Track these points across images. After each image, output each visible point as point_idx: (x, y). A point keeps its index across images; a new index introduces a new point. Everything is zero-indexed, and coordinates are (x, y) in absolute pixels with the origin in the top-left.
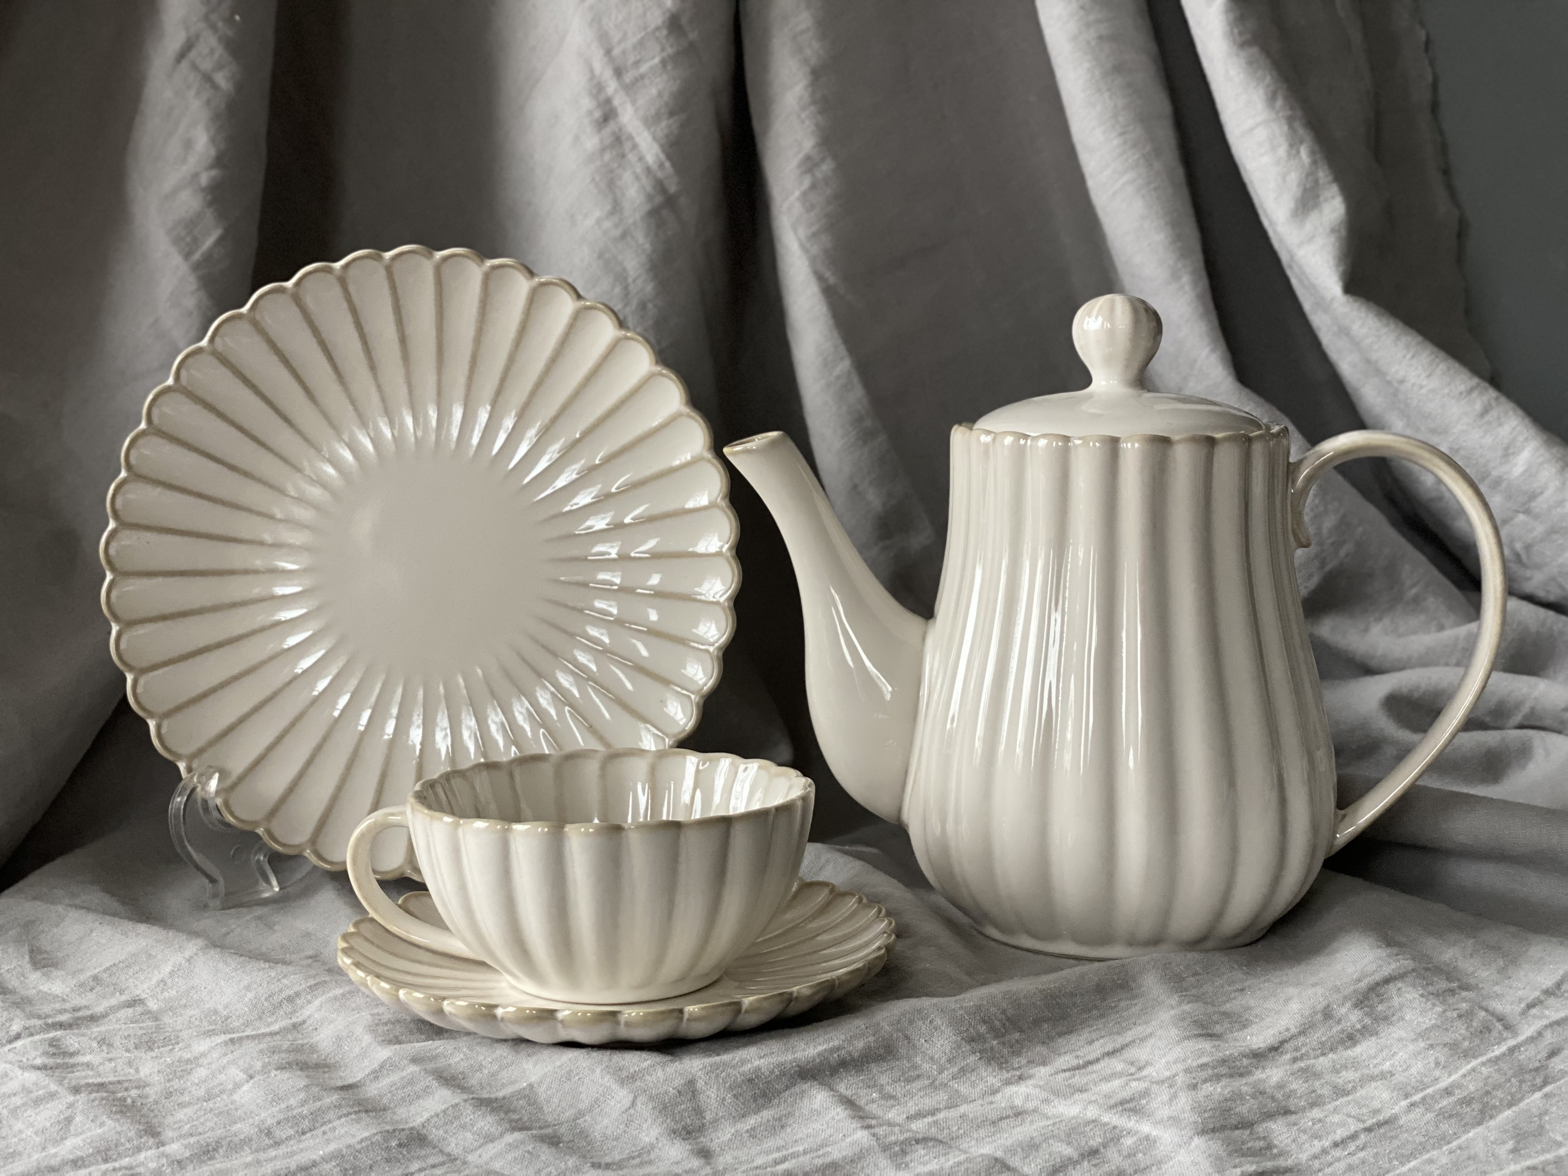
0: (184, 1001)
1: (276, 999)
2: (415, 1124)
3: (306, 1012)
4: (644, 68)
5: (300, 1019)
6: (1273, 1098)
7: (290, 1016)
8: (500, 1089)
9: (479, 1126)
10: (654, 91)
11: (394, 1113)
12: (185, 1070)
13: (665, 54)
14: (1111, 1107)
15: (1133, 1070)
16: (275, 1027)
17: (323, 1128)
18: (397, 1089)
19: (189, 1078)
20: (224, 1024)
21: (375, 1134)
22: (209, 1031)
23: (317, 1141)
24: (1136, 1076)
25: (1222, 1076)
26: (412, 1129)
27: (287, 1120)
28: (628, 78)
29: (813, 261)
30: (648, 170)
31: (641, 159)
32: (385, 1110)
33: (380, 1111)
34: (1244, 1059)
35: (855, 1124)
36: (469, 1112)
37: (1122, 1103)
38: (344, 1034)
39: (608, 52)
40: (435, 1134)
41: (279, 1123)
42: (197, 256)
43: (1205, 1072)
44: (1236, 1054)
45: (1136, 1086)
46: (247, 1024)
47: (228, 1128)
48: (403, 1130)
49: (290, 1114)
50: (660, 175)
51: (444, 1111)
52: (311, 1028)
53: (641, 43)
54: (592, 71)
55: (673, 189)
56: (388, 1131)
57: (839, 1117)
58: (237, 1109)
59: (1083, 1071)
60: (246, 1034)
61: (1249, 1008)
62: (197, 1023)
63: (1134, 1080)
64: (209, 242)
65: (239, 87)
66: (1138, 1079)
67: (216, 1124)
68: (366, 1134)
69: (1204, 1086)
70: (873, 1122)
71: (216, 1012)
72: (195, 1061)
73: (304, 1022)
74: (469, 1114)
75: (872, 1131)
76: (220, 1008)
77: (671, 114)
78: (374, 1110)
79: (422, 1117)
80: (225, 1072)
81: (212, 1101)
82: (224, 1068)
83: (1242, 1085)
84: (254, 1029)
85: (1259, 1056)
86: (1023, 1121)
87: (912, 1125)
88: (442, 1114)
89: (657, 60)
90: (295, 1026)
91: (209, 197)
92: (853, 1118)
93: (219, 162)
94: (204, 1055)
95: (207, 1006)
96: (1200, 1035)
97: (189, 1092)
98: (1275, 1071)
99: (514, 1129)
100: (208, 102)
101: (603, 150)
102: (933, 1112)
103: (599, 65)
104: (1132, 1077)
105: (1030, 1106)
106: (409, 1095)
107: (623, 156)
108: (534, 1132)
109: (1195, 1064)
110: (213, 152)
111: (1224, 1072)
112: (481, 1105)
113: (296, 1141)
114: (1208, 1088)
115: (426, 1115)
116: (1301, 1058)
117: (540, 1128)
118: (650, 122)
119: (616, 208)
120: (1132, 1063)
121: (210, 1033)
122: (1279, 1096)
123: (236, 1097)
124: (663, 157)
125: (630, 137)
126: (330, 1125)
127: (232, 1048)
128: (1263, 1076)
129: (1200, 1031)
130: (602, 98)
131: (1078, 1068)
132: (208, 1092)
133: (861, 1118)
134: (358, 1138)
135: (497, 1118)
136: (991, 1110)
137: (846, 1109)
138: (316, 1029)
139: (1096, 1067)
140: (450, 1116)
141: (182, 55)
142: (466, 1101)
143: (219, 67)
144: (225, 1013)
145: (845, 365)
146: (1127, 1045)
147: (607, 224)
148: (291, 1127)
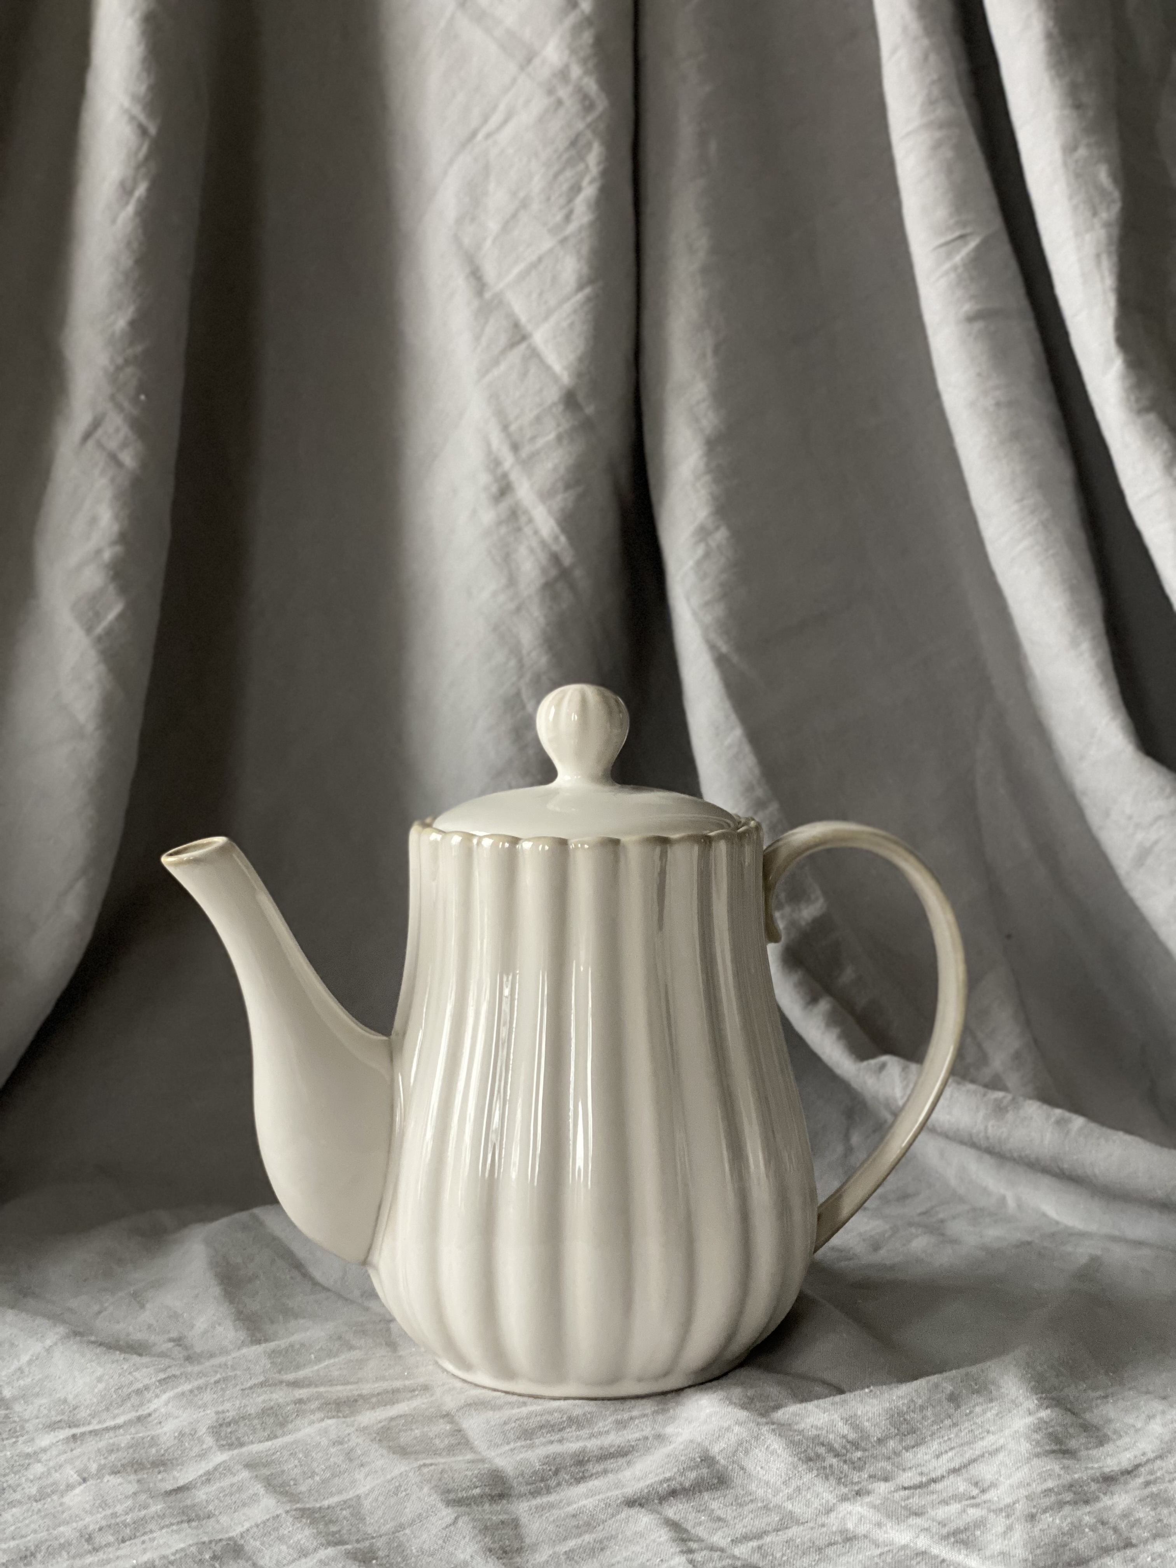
0: (37, 1389)
1: (126, 1391)
2: (232, 1534)
3: (152, 1407)
4: (540, 442)
5: (147, 1412)
6: (1115, 1530)
7: (136, 1409)
8: (328, 1497)
9: (296, 1539)
10: (549, 465)
11: (218, 1522)
12: (23, 1465)
13: (561, 429)
14: (946, 1537)
15: (975, 1492)
16: (120, 1420)
17: (143, 1538)
18: (225, 1496)
19: (25, 1474)
20: (72, 1414)
21: (190, 1546)
22: (55, 1423)
23: (135, 1549)
24: (978, 1501)
25: (1065, 1503)
26: (230, 1539)
27: (109, 1526)
28: (525, 452)
29: (705, 630)
30: (543, 544)
31: (536, 532)
32: (209, 1517)
33: (203, 1519)
34: (1092, 1483)
35: (674, 1548)
36: (288, 1524)
37: (955, 1533)
38: (187, 1430)
39: (505, 428)
40: (252, 1545)
41: (100, 1529)
42: (99, 630)
43: (1048, 1499)
44: (1085, 1478)
45: (974, 1513)
46: (93, 1416)
47: (51, 1531)
48: (220, 1540)
49: (113, 1521)
50: (555, 548)
51: (264, 1522)
52: (156, 1421)
53: (538, 419)
54: (489, 445)
55: (568, 560)
56: (204, 1543)
57: (661, 1539)
58: (63, 1512)
59: (925, 1490)
60: (91, 1428)
61: (1109, 1421)
62: (46, 1412)
63: (972, 1506)
64: (111, 616)
65: (144, 465)
66: (977, 1505)
67: (39, 1526)
68: (182, 1545)
69: (1043, 1517)
70: (694, 1546)
71: (65, 1401)
72: (34, 1457)
73: (150, 1415)
74: (288, 1526)
75: (690, 1556)
76: (70, 1397)
77: (567, 487)
78: (198, 1518)
79: (243, 1526)
80: (60, 1471)
81: (42, 1502)
82: (61, 1466)
83: (1086, 1515)
84: (99, 1422)
85: (1109, 1480)
86: (851, 1547)
87: (736, 1550)
88: (262, 1525)
89: (552, 436)
90: (139, 1419)
91: (111, 573)
92: (674, 1541)
93: (123, 538)
94: (44, 1450)
95: (58, 1396)
96: (1053, 1452)
97: (23, 1489)
98: (1124, 1496)
99: (329, 1544)
100: (113, 480)
101: (499, 523)
102: (759, 1536)
103: (497, 440)
104: (972, 1501)
105: (862, 1530)
106: (235, 1502)
107: (519, 529)
108: (349, 1547)
109: (1039, 1489)
110: (116, 528)
111: (1068, 1499)
112: (302, 1517)
113: (114, 1548)
114: (1047, 1518)
115: (247, 1525)
116: (1155, 1482)
117: (358, 1541)
118: (545, 496)
119: (512, 581)
120: (976, 1484)
121: (53, 1426)
122: (1123, 1525)
123: (66, 1499)
124: (557, 530)
125: (526, 512)
126: (151, 1536)
127: (72, 1445)
128: (1109, 1503)
129: (1055, 1448)
130: (499, 471)
131: (920, 1486)
132: (41, 1490)
133: (683, 1540)
134: (173, 1550)
135: (315, 1531)
136: (820, 1534)
137: (670, 1530)
138: (160, 1423)
139: (939, 1486)
140: (269, 1527)
141: (87, 436)
142: (287, 1512)
143: (124, 445)
144: (74, 1403)
145: (738, 732)
146: (974, 1461)
147: (502, 598)
148: (112, 1535)
